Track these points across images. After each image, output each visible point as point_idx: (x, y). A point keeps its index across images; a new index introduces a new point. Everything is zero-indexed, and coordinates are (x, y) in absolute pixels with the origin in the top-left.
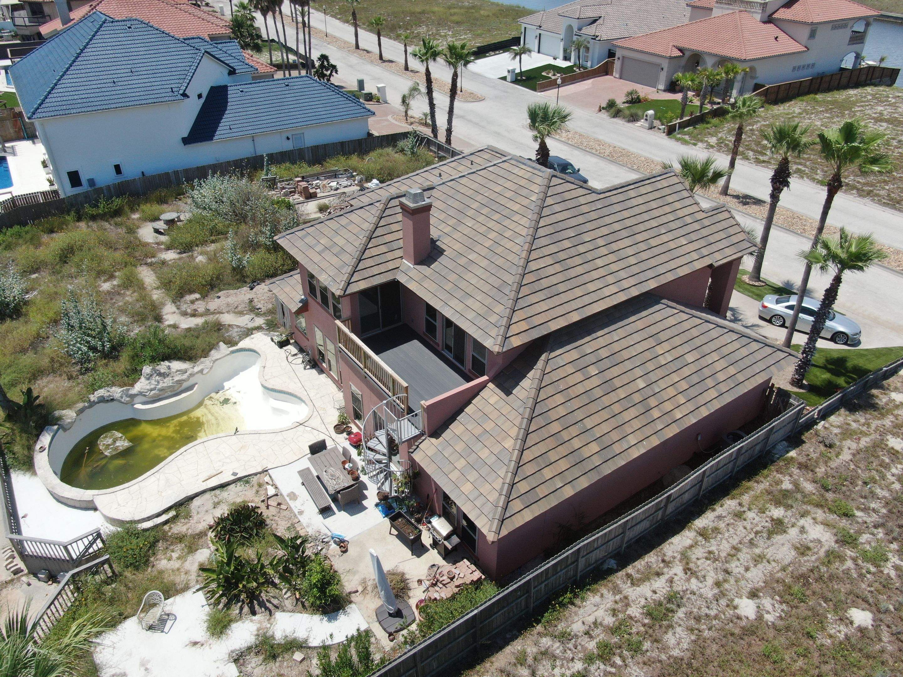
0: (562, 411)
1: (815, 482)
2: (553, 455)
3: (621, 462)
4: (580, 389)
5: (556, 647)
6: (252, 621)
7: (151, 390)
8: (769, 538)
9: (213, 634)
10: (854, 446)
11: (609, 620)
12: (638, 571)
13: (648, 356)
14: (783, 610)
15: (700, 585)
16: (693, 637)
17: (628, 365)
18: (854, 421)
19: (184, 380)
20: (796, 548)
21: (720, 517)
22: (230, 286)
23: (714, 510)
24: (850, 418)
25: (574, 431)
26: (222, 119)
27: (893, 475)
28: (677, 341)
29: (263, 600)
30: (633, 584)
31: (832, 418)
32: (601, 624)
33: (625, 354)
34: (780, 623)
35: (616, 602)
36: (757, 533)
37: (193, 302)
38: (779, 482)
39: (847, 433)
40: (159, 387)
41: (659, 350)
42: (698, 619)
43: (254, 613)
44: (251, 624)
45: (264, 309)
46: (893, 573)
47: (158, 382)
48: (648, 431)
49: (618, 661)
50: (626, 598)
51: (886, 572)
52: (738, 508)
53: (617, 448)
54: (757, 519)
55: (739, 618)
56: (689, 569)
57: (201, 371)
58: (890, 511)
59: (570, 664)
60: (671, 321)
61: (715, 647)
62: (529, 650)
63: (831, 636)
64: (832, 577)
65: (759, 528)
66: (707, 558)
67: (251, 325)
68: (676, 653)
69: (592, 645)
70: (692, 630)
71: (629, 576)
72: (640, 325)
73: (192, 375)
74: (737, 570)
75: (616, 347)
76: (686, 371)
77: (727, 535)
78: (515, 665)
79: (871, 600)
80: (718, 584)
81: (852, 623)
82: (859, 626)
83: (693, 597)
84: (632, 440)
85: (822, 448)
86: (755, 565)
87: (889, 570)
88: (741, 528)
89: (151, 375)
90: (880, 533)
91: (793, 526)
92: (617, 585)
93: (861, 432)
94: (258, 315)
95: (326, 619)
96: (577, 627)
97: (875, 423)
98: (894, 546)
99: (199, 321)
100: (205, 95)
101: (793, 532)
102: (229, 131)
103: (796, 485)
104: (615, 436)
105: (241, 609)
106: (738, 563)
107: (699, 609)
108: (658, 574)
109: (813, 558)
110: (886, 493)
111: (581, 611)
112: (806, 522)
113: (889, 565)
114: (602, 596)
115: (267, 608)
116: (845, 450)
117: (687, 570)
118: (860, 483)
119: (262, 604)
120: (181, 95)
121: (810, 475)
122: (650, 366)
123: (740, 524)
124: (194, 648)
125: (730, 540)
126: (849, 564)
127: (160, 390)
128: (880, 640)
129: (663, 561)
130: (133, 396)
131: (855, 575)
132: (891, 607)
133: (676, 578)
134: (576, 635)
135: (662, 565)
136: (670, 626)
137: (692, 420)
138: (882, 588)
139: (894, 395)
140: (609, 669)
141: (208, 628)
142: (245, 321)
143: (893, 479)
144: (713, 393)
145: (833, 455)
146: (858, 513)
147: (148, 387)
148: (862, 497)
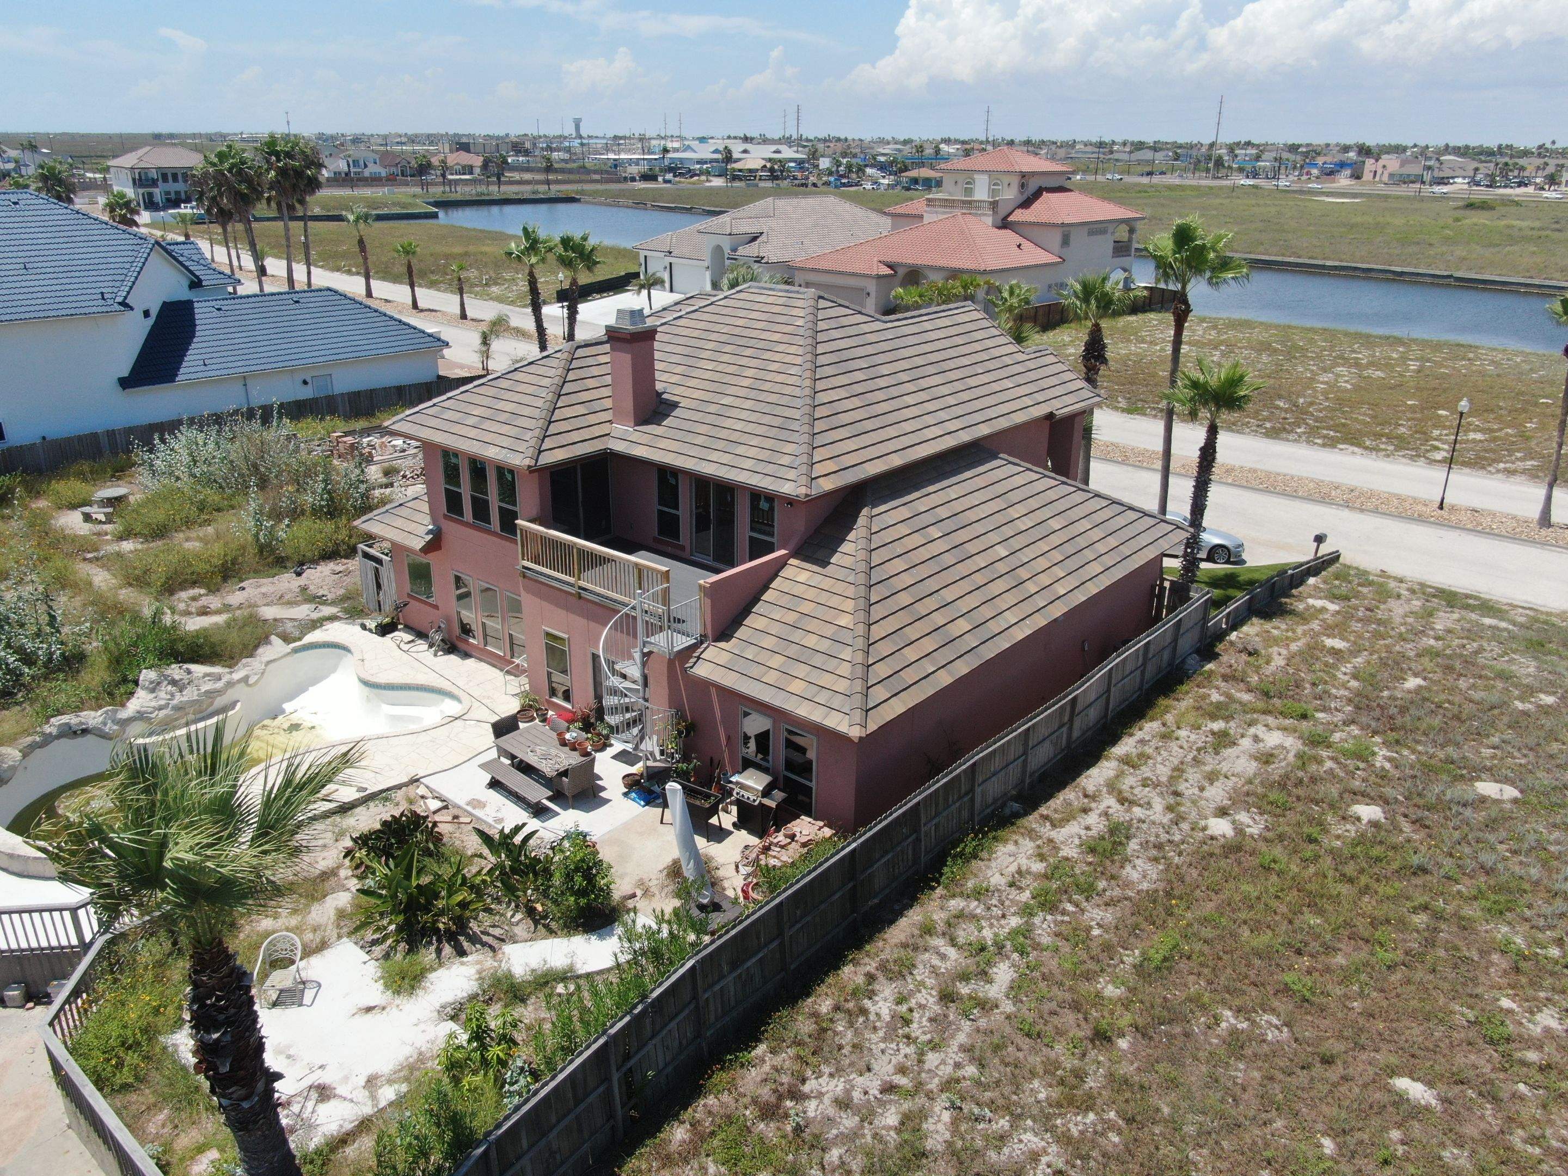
0: (907, 579)
1: (1250, 690)
2: (912, 633)
3: (1004, 644)
4: (924, 553)
5: (974, 906)
6: (463, 964)
7: (160, 708)
8: (1217, 753)
9: (398, 992)
10: (1284, 652)
11: (1038, 867)
12: (1056, 811)
13: (1000, 519)
14: (1266, 821)
15: (1148, 812)
16: (1161, 867)
17: (979, 528)
18: (1274, 628)
19: (219, 692)
20: (1256, 759)
21: (1142, 742)
22: (257, 573)
23: (1131, 735)
24: (1268, 626)
25: (931, 603)
26: (187, 350)
27: (1345, 674)
28: (1033, 503)
29: (474, 933)
30: (1054, 826)
31: (1245, 629)
32: (1029, 872)
33: (972, 516)
34: (1270, 835)
35: (1039, 847)
36: (1199, 750)
37: (194, 599)
38: (1205, 697)
39: (1271, 641)
40: (175, 702)
41: (1014, 513)
42: (1159, 847)
43: (462, 953)
44: (463, 968)
45: (330, 597)
46: (1387, 765)
47: (172, 695)
48: (1028, 608)
49: (1070, 908)
50: (1051, 841)
51: (1378, 764)
52: (1163, 729)
53: (994, 626)
54: (1193, 737)
55: (1212, 838)
56: (1126, 800)
57: (245, 679)
58: (1358, 708)
59: (1003, 922)
60: (1018, 480)
61: (1195, 873)
62: (935, 917)
63: (1338, 837)
64: (1313, 780)
65: (1200, 744)
66: (1144, 786)
67: (315, 616)
68: (1145, 886)
69: (1026, 896)
70: (1156, 860)
71: (1046, 818)
72: (979, 482)
73: (230, 684)
74: (1190, 792)
75: (957, 506)
76: (1055, 540)
77: (1159, 759)
78: (921, 936)
79: (1372, 794)
80: (1170, 808)
81: (1359, 819)
82: (1369, 821)
83: (1144, 826)
84: (1011, 617)
85: (1244, 657)
86: (1212, 784)
87: (1379, 762)
88: (1176, 748)
89: (159, 684)
90: (1355, 730)
91: (1242, 736)
92: (1033, 830)
93: (1287, 638)
94: (324, 603)
95: (593, 938)
96: (996, 880)
97: (1300, 630)
98: (1377, 739)
99: (220, 619)
100: (154, 313)
101: (1246, 743)
102: (203, 368)
103: (1229, 696)
104: (986, 612)
105: (439, 951)
106: (1187, 785)
107: (1157, 836)
108: (1085, 811)
109: (1283, 764)
110: (1342, 692)
111: (993, 864)
112: (1259, 730)
113: (1380, 758)
114: (1016, 843)
115: (484, 944)
116: (1276, 657)
117: (1122, 801)
118: (1307, 686)
119: (474, 939)
120: (120, 304)
121: (1242, 685)
122: (1008, 531)
123: (1174, 746)
124: (369, 1016)
125: (1167, 763)
126: (1329, 764)
127: (178, 708)
128: (1401, 831)
129: (1086, 796)
130: (125, 723)
131: (1342, 774)
132: (1400, 798)
133: (1111, 811)
134: (998, 890)
135: (1086, 801)
136: (1127, 860)
137: (1080, 597)
138: (1379, 781)
139: (1311, 601)
140: (1059, 918)
141: (387, 987)
142: (303, 611)
143: (1346, 678)
144: (1096, 568)
145: (1261, 661)
146: (1320, 715)
147: (153, 704)
148: (1315, 698)
